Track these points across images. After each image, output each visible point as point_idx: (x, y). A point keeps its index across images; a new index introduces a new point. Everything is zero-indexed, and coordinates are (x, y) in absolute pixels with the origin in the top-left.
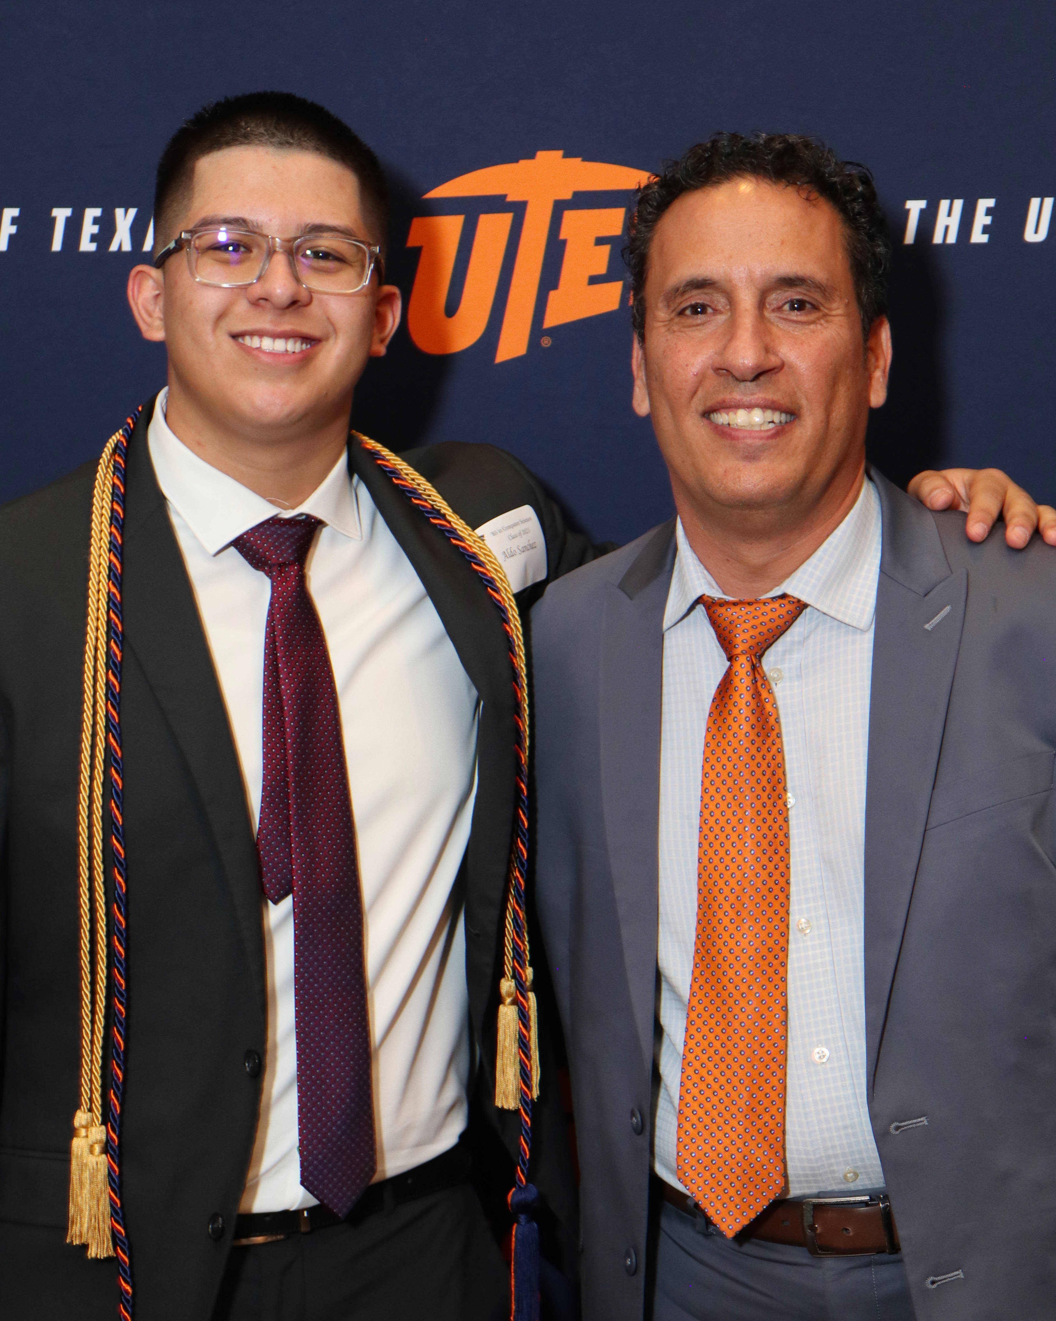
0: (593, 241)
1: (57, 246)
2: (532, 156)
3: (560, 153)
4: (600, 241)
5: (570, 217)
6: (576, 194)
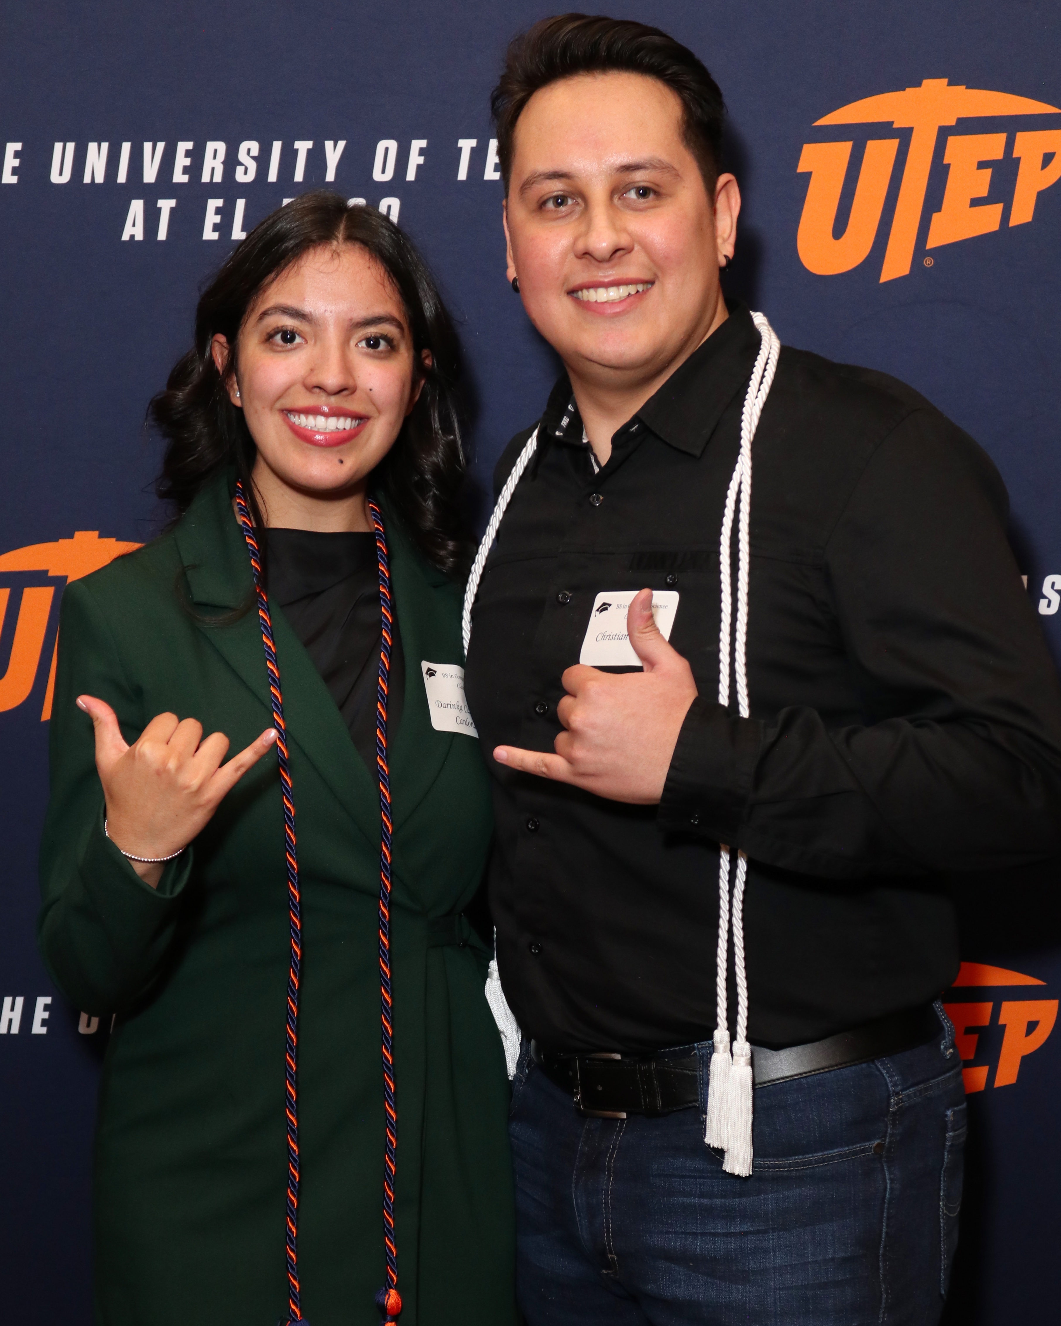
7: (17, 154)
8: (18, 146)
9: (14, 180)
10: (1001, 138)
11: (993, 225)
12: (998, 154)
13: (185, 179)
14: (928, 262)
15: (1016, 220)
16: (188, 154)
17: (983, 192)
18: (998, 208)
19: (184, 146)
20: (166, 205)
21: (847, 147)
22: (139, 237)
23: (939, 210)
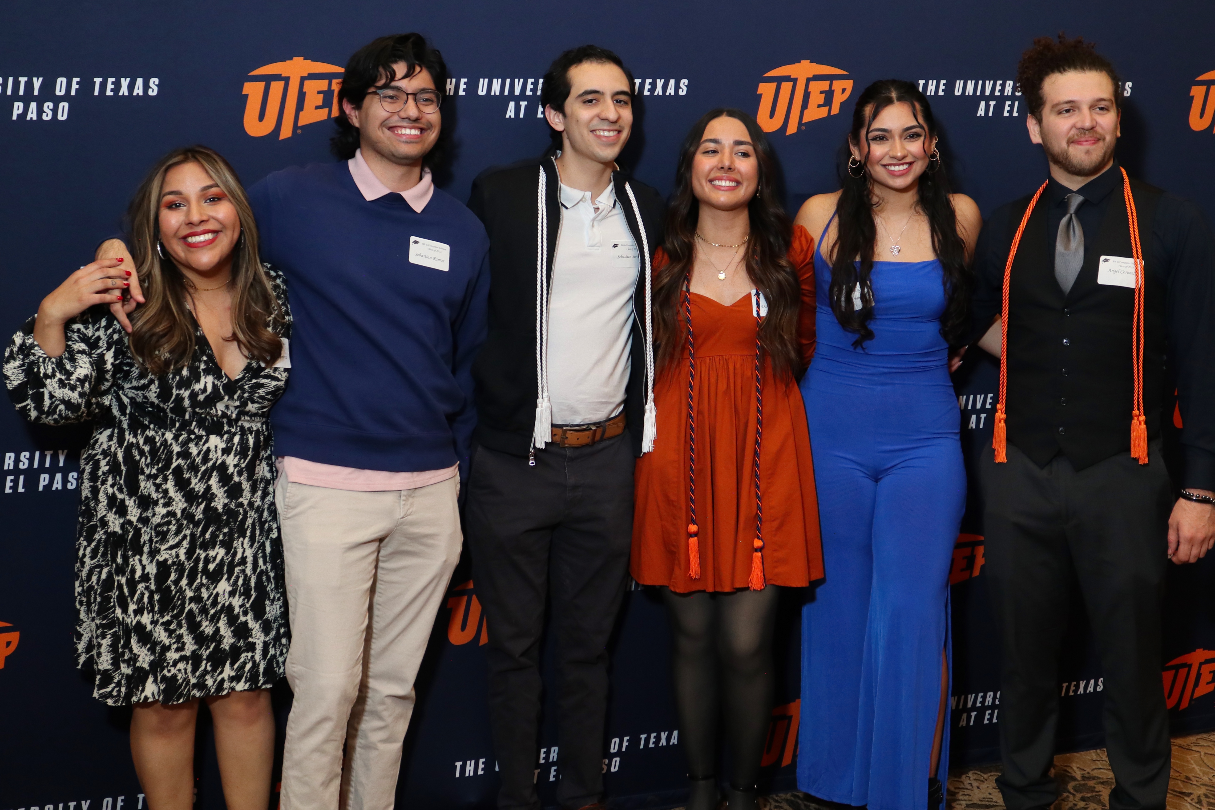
0: (316, 92)
1: (96, 93)
2: (292, 59)
3: (302, 58)
4: (319, 92)
5: (307, 83)
6: (309, 74)
7: (465, 83)
8: (466, 80)
9: (464, 93)
10: (828, 82)
11: (826, 115)
12: (827, 88)
13: (531, 93)
14: (803, 128)
15: (832, 113)
16: (532, 83)
17: (822, 102)
18: (827, 108)
19: (531, 81)
20: (523, 104)
21: (775, 84)
22: (513, 116)
23: (807, 109)
